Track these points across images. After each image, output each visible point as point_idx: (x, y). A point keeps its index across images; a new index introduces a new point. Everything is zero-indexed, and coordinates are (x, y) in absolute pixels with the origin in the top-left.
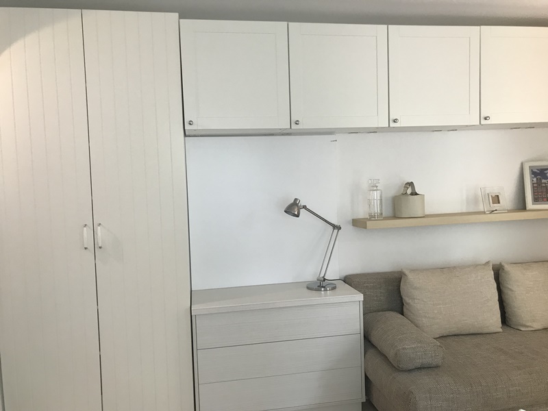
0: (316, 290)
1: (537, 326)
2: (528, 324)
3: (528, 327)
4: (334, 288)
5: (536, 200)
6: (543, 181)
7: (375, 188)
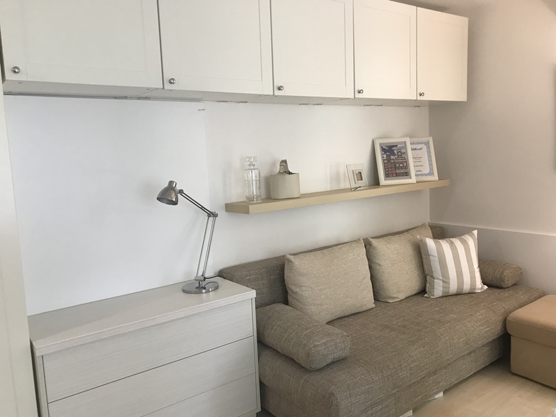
0: (196, 293)
1: (402, 296)
2: (394, 296)
3: (394, 298)
4: (217, 288)
5: (387, 176)
6: (392, 157)
7: (252, 167)
